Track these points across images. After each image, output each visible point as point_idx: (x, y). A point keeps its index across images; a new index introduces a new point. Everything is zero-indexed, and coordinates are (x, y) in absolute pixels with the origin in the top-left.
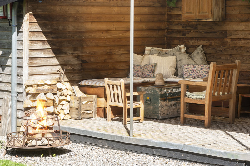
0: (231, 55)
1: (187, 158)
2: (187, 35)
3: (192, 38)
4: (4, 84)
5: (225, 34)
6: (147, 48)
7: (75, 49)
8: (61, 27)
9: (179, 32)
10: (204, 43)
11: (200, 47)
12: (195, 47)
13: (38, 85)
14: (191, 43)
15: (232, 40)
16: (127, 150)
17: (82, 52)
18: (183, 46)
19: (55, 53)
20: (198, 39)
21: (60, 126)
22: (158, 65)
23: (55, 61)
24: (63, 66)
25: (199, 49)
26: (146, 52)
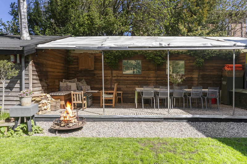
0: (97, 82)
1: (137, 120)
2: (77, 75)
3: (79, 76)
4: (13, 97)
5: (94, 74)
6: (63, 80)
7: (46, 79)
8: (42, 69)
9: (73, 74)
10: (85, 78)
11: (84, 79)
12: (81, 80)
13: (41, 96)
14: (79, 78)
15: (97, 77)
16: (104, 121)
17: (48, 81)
18: (76, 79)
19: (40, 81)
20: (82, 76)
21: (78, 115)
22: (71, 86)
23: (40, 85)
24: (42, 87)
25: (84, 80)
26: (63, 81)
